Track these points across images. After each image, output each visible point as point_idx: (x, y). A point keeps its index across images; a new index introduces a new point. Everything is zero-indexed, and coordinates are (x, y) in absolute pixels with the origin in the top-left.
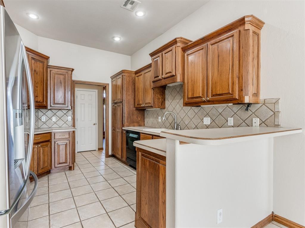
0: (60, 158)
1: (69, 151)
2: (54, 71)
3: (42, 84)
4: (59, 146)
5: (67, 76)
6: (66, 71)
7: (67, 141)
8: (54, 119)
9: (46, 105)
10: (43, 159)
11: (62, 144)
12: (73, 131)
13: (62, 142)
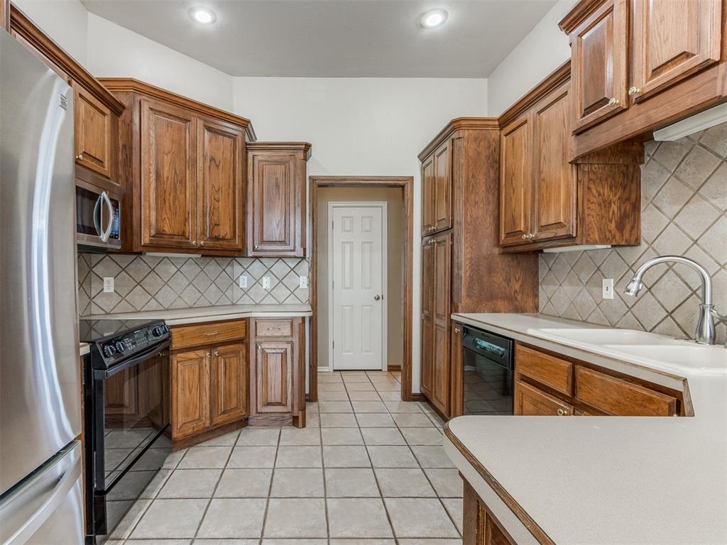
0: (269, 389)
1: (292, 372)
2: (261, 155)
3: (231, 192)
5: (292, 166)
6: (290, 153)
8: (266, 282)
9: (240, 247)
10: (225, 388)
11: (274, 351)
12: (303, 318)
13: (273, 346)
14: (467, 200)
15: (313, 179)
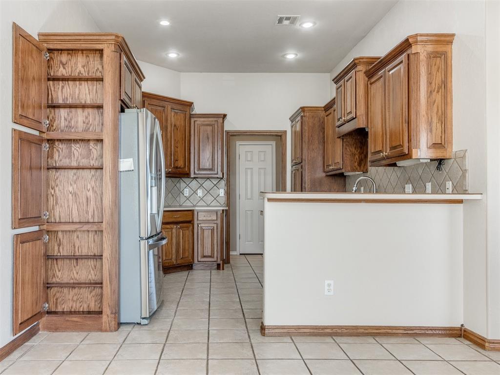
0: (205, 248)
1: (217, 240)
2: (200, 121)
3: (184, 142)
4: (203, 230)
5: (216, 126)
6: (215, 119)
7: (213, 225)
8: (200, 193)
9: (188, 172)
10: (183, 246)
11: (207, 228)
12: (223, 210)
13: (206, 225)
14: (308, 148)
15: (228, 132)
